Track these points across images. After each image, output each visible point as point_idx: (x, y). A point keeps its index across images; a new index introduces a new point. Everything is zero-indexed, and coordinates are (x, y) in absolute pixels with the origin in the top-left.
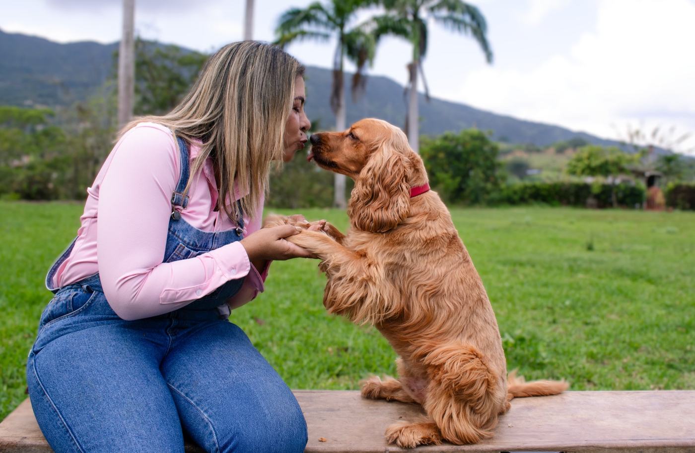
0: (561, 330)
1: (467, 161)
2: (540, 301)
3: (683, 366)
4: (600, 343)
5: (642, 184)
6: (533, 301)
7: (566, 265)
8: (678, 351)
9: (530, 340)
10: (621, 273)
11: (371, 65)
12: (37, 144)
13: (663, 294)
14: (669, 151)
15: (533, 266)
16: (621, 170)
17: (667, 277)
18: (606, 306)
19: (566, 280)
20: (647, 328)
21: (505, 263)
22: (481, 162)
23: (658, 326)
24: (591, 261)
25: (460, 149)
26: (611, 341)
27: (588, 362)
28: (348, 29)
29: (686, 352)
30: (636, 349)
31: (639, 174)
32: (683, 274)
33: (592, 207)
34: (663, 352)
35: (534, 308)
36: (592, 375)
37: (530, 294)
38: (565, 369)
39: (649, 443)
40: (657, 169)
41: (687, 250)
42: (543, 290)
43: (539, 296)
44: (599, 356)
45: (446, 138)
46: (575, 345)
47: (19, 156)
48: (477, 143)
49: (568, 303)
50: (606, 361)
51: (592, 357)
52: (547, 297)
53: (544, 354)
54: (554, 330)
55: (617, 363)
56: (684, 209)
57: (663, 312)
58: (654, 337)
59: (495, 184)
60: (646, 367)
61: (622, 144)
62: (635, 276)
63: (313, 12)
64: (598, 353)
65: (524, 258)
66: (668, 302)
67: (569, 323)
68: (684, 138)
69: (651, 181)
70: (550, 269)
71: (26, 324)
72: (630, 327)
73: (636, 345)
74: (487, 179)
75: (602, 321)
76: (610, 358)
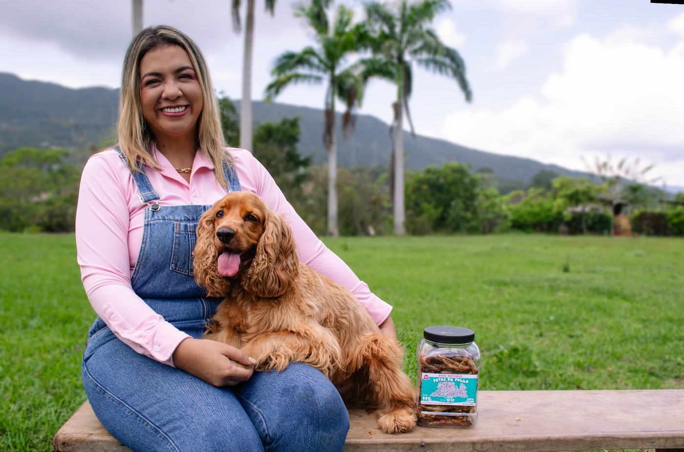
0: (547, 342)
1: (448, 192)
2: (526, 316)
3: (663, 373)
4: (585, 353)
5: (609, 212)
6: (519, 317)
7: (546, 285)
8: (658, 361)
9: (523, 351)
10: (597, 291)
11: (360, 105)
12: (55, 181)
13: (638, 310)
14: (634, 181)
15: (516, 286)
16: (591, 199)
17: (640, 295)
18: (587, 321)
19: (548, 298)
20: (626, 339)
21: (490, 284)
22: (462, 193)
23: (636, 337)
24: (569, 281)
25: (442, 181)
26: (595, 351)
27: (575, 370)
28: (338, 71)
29: (665, 361)
30: (619, 359)
31: (607, 202)
32: (655, 292)
33: (564, 233)
34: (643, 361)
35: (522, 324)
36: (581, 382)
37: (517, 311)
38: (555, 376)
39: (659, 434)
40: (623, 198)
41: (655, 271)
42: (527, 307)
43: (525, 312)
44: (586, 365)
45: (428, 171)
46: (562, 355)
47: (38, 193)
48: (458, 176)
49: (552, 318)
50: (592, 370)
51: (579, 366)
52: (533, 312)
53: (537, 363)
54: (542, 342)
55: (602, 371)
56: (649, 234)
57: (640, 326)
58: (635, 348)
59: (475, 212)
60: (629, 374)
61: (591, 176)
62: (611, 294)
63: (306, 56)
64: (585, 362)
65: (507, 279)
66: (644, 317)
67: (554, 336)
68: (648, 169)
69: (618, 209)
70: (532, 288)
71: (61, 340)
72: (612, 340)
73: (618, 355)
74: (467, 209)
75: (584, 334)
76: (595, 367)
